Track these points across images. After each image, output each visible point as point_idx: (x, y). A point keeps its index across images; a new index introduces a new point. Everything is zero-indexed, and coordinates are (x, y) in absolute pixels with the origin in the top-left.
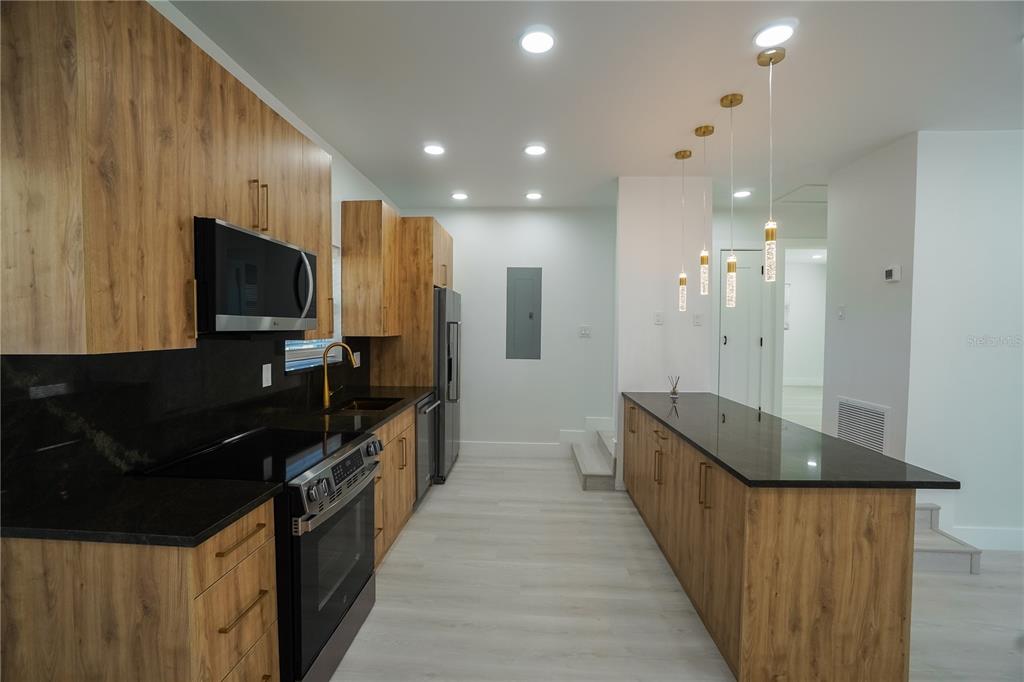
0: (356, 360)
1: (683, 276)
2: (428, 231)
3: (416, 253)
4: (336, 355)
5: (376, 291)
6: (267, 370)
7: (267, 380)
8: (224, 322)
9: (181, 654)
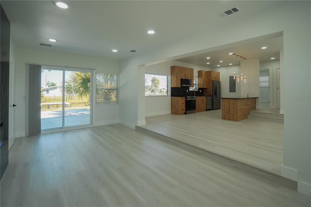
0: (200, 91)
1: (245, 77)
2: (211, 73)
3: (209, 76)
4: (197, 90)
5: (202, 82)
6: (187, 90)
7: (187, 92)
8: (183, 85)
9: (179, 103)
